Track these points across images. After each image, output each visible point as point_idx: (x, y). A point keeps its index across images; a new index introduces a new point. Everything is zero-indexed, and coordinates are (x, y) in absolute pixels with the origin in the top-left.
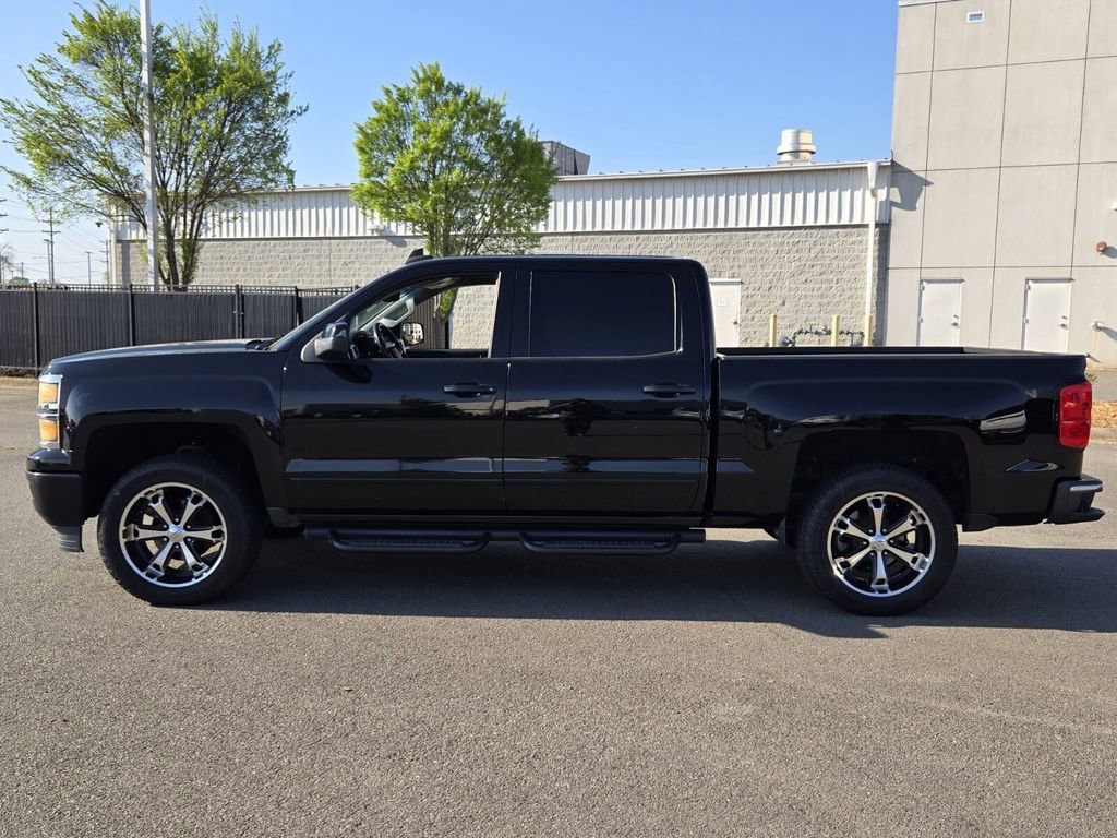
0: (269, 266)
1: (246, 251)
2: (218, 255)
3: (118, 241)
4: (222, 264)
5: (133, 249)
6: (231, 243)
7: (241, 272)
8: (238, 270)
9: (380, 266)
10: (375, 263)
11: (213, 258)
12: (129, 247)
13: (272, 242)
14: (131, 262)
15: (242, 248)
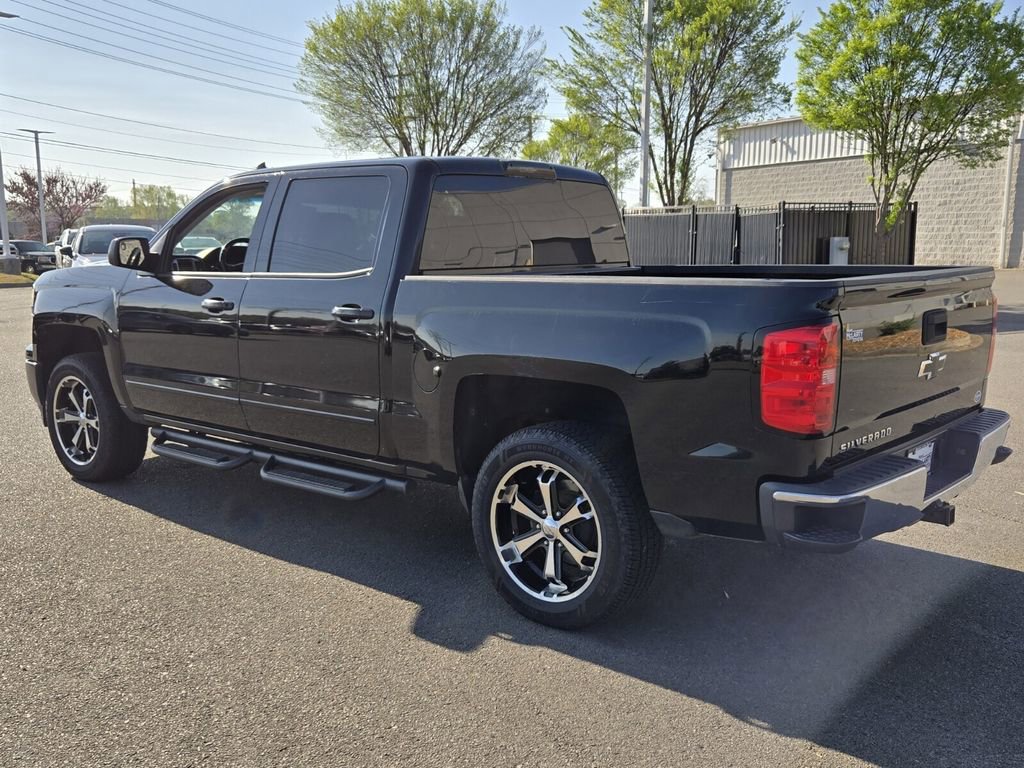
0: (843, 184)
1: (824, 172)
2: (801, 177)
3: (724, 170)
4: (803, 186)
5: (735, 175)
6: (812, 164)
7: (819, 192)
8: (816, 190)
9: (950, 179)
10: (945, 176)
11: (796, 180)
12: (731, 175)
13: (848, 161)
14: (732, 187)
15: (821, 169)
